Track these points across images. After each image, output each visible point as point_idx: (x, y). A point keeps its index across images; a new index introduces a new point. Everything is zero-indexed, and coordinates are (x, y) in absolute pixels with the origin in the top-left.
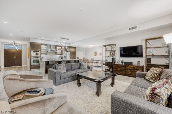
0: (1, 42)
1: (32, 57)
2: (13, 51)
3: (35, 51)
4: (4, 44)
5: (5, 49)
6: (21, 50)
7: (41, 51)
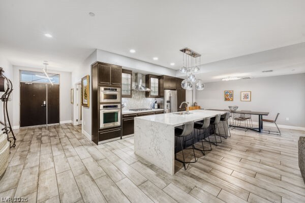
0: (13, 66)
1: (102, 106)
2: (40, 87)
3: (109, 89)
4: (20, 70)
5: (21, 83)
6: (59, 85)
7: (121, 87)
